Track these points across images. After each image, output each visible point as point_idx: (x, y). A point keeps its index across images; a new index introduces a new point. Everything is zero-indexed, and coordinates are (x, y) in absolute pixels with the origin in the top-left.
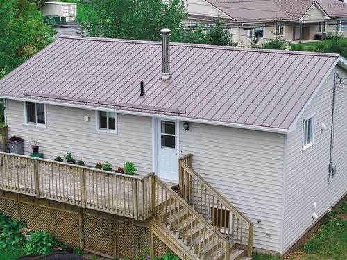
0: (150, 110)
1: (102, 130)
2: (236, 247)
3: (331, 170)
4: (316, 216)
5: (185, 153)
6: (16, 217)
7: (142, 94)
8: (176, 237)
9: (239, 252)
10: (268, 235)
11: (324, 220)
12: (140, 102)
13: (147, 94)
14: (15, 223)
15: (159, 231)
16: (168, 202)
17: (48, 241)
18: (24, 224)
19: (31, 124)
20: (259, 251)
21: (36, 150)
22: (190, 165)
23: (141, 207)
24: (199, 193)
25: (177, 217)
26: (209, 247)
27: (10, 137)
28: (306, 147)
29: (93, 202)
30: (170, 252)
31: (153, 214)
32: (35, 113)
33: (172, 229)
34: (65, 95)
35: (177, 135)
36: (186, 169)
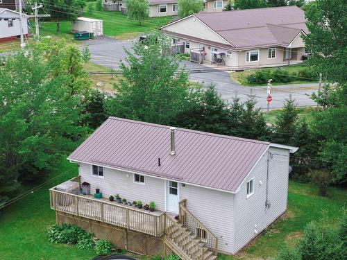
0: (163, 176)
1: (137, 183)
2: (209, 250)
3: (267, 205)
4: (256, 232)
5: (183, 199)
6: (89, 231)
7: (159, 165)
8: (176, 245)
9: (210, 253)
10: (227, 244)
11: (263, 233)
12: (158, 170)
13: (162, 164)
14: (88, 234)
15: (168, 242)
16: (173, 226)
17: (108, 245)
18: (94, 235)
19: (95, 176)
20: (222, 252)
21: (98, 191)
22: (185, 206)
23: (158, 229)
24: (190, 222)
25: (177, 234)
26: (193, 251)
27: (82, 182)
28: (248, 196)
29: (133, 226)
30: (174, 253)
31: (165, 233)
32: (97, 171)
33: (175, 241)
34: (115, 163)
35: (178, 188)
36: (183, 208)
